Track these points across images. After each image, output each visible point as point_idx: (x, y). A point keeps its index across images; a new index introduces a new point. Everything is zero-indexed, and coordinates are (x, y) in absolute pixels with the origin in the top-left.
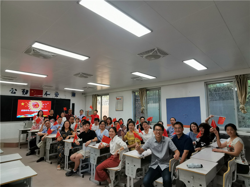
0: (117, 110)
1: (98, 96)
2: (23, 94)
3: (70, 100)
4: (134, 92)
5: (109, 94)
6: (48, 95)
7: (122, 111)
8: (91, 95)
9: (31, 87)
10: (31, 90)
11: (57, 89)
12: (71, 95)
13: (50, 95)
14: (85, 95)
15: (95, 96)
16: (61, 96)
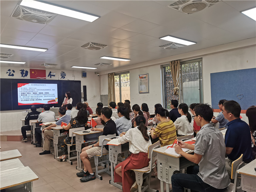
0: (140, 93)
1: (116, 74)
2: (22, 76)
3: (80, 82)
4: (164, 67)
5: (129, 71)
6: (52, 76)
7: (148, 93)
8: (107, 74)
9: (31, 67)
10: (31, 70)
11: (63, 68)
12: (81, 75)
13: (54, 76)
14: (98, 75)
15: (111, 76)
16: (69, 77)
